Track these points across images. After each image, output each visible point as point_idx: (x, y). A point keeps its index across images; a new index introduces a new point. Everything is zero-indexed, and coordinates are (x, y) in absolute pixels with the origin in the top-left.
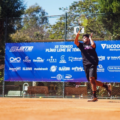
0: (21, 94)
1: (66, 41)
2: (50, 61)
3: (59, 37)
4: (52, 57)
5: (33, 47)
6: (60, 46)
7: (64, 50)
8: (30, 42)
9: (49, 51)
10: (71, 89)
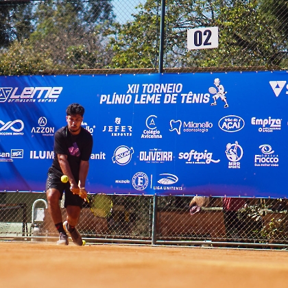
0: (24, 231)
1: (161, 72)
2: (114, 132)
3: (143, 60)
4: (118, 120)
5: (61, 89)
6: (145, 85)
7: (155, 100)
8: (53, 74)
9: (111, 100)
10: (177, 219)
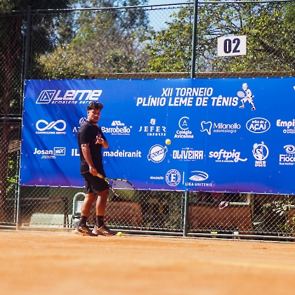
2: (149, 132)
4: (153, 121)
5: (100, 92)
6: (178, 89)
8: (93, 78)
